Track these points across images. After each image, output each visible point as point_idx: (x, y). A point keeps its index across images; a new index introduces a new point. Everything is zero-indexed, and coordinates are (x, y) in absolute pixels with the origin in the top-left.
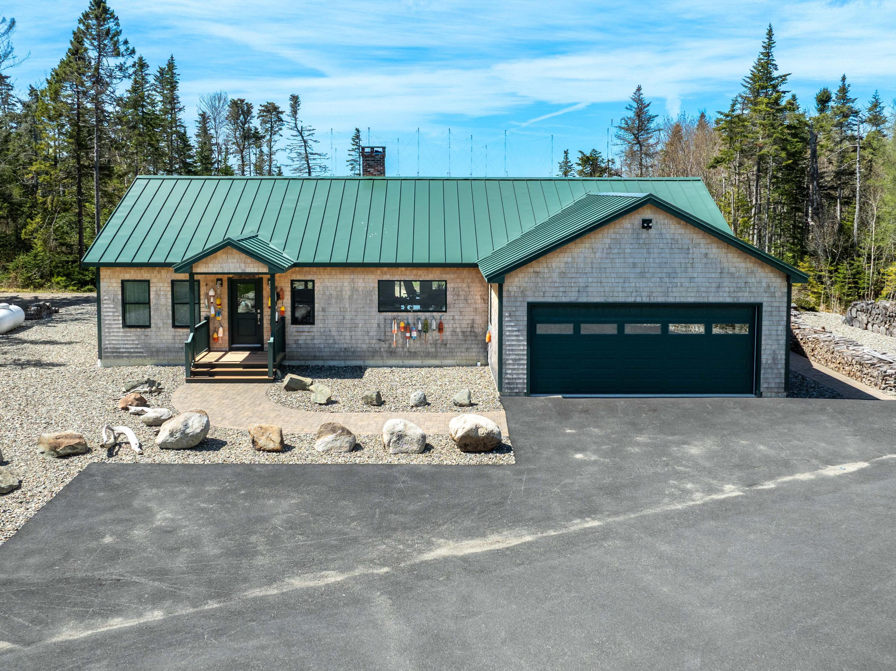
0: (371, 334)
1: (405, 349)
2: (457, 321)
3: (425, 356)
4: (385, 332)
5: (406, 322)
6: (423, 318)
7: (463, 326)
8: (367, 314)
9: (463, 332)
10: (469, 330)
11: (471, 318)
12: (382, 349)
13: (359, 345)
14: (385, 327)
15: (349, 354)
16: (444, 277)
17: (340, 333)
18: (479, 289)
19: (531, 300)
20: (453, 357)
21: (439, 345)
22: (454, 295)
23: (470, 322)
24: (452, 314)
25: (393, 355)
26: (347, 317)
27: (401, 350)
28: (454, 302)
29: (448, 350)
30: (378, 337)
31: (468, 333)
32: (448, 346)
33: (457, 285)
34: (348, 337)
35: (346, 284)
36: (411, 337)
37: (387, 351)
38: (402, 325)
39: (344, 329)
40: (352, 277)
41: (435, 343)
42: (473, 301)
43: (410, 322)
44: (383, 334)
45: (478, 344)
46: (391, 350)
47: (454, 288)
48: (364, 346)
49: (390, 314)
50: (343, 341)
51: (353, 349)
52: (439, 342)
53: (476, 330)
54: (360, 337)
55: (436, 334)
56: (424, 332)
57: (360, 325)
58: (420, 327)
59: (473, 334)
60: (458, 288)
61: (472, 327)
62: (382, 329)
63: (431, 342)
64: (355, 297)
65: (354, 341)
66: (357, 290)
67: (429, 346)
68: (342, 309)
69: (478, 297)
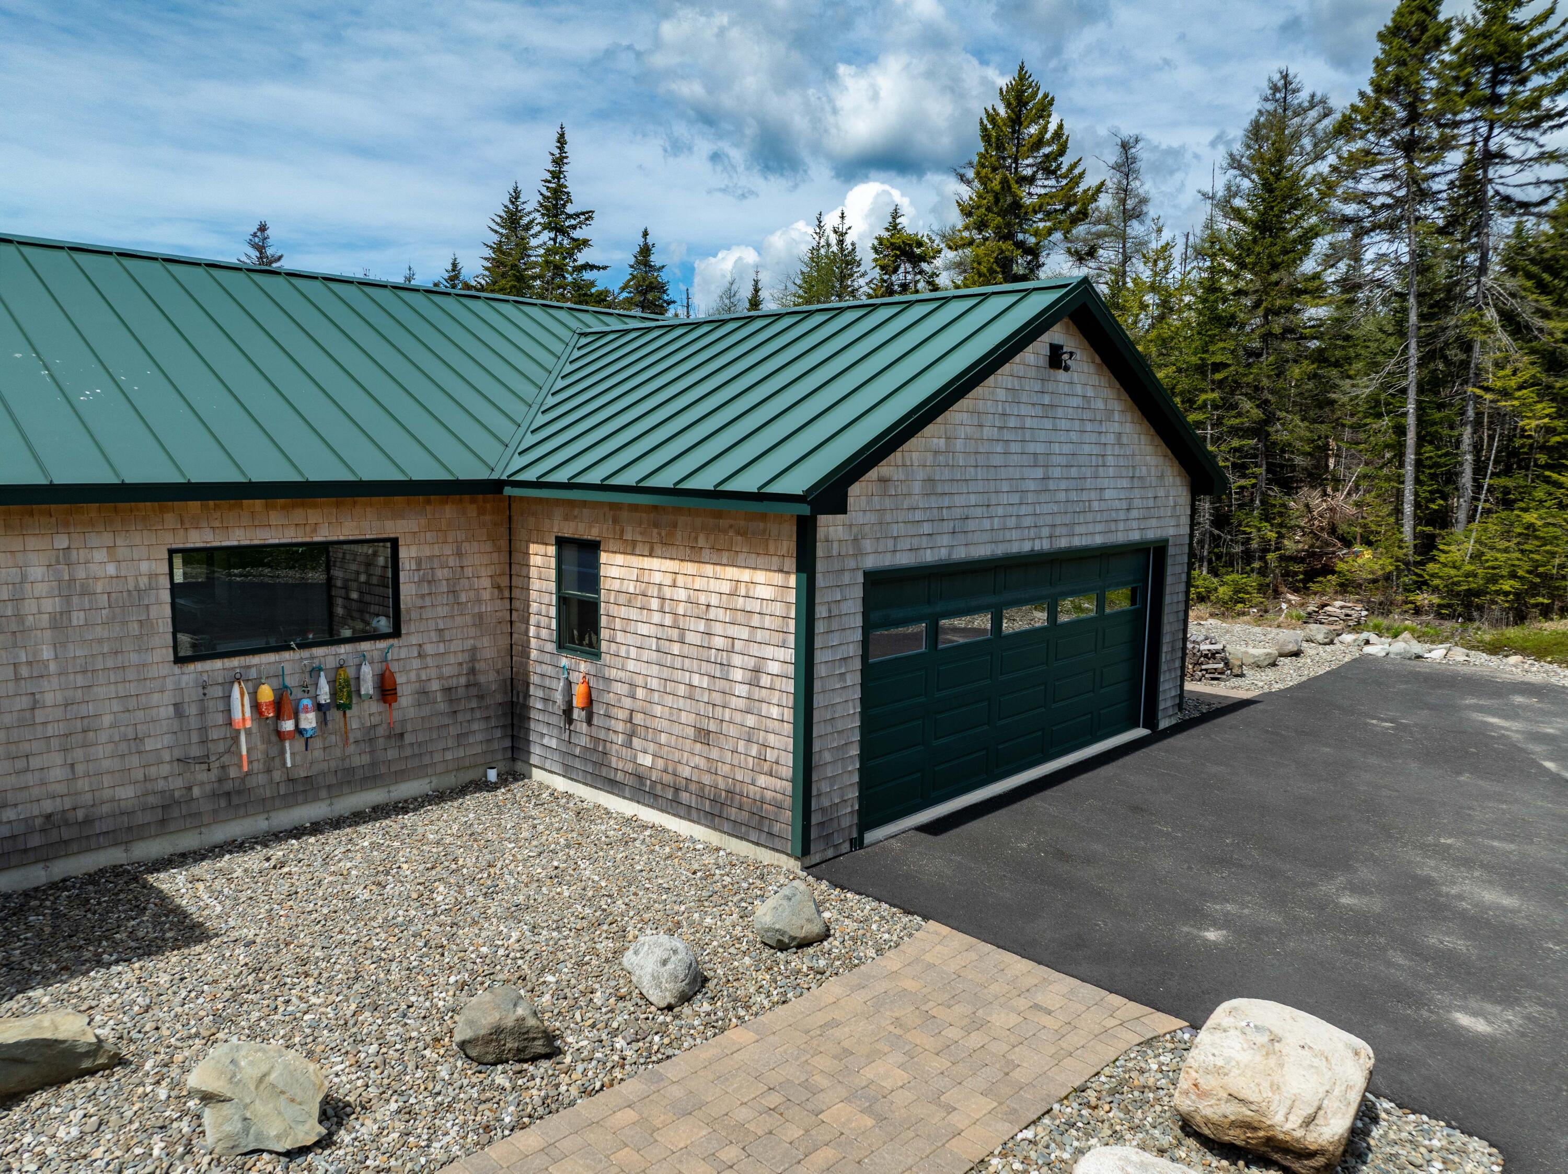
0: (150, 745)
1: (277, 775)
2: (429, 661)
3: (341, 784)
4: (203, 729)
5: (276, 683)
6: (331, 663)
7: (447, 671)
8: (131, 674)
9: (447, 690)
10: (463, 680)
11: (469, 644)
12: (196, 792)
13: (107, 794)
14: (203, 713)
15: (66, 834)
16: (390, 528)
17: (20, 764)
18: (485, 559)
19: (870, 563)
20: (420, 772)
21: (381, 742)
22: (421, 581)
23: (466, 656)
24: (414, 640)
25: (235, 800)
26: (49, 698)
27: (262, 779)
28: (419, 603)
29: (408, 752)
30: (177, 753)
31: (461, 692)
32: (408, 739)
33: (427, 551)
34: (58, 773)
35: (37, 572)
36: (299, 731)
37: (214, 795)
38: (266, 694)
39: (35, 746)
40: (62, 542)
41: (369, 738)
42: (472, 594)
43: (289, 681)
44: (195, 738)
45: (487, 718)
46: (228, 786)
47: (419, 561)
48: (127, 793)
49: (218, 664)
50: (36, 792)
51: (80, 814)
52: (381, 731)
53: (482, 679)
54: (106, 764)
55: (375, 707)
56: (339, 707)
57: (107, 720)
58: (324, 693)
59: (474, 691)
60: (431, 558)
61: (472, 671)
62: (194, 723)
63: (359, 735)
64: (78, 618)
65: (83, 785)
66: (86, 592)
67: (351, 749)
68: (24, 671)
69: (486, 583)
